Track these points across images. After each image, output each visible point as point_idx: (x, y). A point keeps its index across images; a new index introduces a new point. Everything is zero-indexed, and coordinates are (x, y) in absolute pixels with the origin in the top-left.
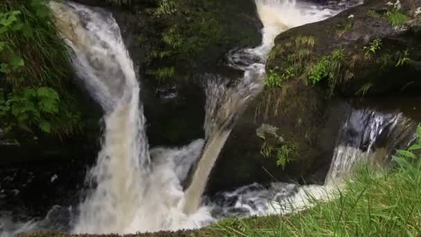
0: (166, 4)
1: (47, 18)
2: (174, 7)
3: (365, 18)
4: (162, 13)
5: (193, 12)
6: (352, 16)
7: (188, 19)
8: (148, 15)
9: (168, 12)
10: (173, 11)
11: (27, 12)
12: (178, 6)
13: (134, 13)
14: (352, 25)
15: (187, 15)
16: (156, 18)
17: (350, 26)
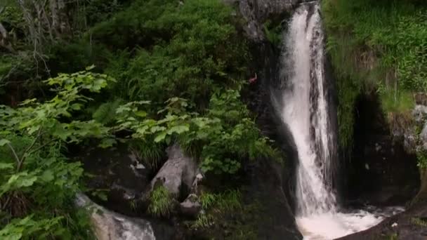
0: (204, 217)
1: (88, 227)
2: (212, 220)
3: (410, 227)
4: (200, 226)
5: (231, 225)
6: (395, 224)
7: (226, 232)
8: (186, 227)
9: (206, 225)
10: (211, 224)
11: (71, 220)
12: (216, 218)
13: (172, 225)
14: (398, 234)
15: (225, 228)
16: (194, 230)
17: (396, 235)
